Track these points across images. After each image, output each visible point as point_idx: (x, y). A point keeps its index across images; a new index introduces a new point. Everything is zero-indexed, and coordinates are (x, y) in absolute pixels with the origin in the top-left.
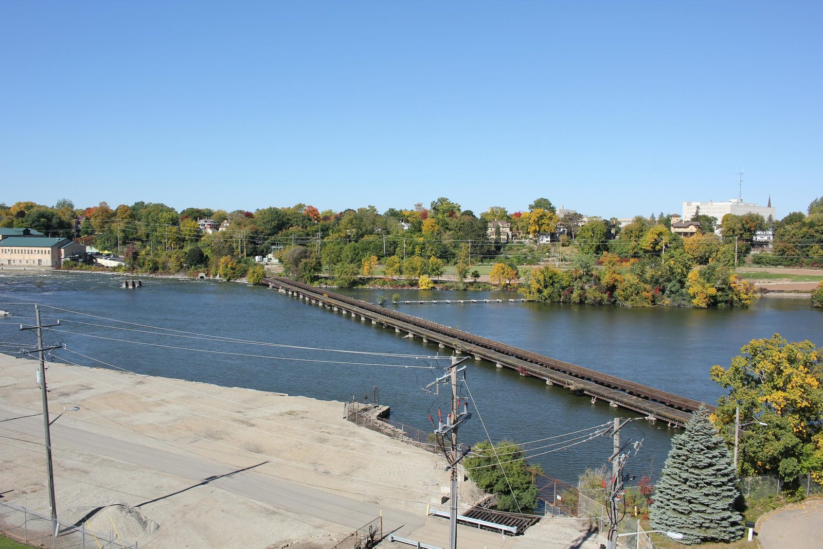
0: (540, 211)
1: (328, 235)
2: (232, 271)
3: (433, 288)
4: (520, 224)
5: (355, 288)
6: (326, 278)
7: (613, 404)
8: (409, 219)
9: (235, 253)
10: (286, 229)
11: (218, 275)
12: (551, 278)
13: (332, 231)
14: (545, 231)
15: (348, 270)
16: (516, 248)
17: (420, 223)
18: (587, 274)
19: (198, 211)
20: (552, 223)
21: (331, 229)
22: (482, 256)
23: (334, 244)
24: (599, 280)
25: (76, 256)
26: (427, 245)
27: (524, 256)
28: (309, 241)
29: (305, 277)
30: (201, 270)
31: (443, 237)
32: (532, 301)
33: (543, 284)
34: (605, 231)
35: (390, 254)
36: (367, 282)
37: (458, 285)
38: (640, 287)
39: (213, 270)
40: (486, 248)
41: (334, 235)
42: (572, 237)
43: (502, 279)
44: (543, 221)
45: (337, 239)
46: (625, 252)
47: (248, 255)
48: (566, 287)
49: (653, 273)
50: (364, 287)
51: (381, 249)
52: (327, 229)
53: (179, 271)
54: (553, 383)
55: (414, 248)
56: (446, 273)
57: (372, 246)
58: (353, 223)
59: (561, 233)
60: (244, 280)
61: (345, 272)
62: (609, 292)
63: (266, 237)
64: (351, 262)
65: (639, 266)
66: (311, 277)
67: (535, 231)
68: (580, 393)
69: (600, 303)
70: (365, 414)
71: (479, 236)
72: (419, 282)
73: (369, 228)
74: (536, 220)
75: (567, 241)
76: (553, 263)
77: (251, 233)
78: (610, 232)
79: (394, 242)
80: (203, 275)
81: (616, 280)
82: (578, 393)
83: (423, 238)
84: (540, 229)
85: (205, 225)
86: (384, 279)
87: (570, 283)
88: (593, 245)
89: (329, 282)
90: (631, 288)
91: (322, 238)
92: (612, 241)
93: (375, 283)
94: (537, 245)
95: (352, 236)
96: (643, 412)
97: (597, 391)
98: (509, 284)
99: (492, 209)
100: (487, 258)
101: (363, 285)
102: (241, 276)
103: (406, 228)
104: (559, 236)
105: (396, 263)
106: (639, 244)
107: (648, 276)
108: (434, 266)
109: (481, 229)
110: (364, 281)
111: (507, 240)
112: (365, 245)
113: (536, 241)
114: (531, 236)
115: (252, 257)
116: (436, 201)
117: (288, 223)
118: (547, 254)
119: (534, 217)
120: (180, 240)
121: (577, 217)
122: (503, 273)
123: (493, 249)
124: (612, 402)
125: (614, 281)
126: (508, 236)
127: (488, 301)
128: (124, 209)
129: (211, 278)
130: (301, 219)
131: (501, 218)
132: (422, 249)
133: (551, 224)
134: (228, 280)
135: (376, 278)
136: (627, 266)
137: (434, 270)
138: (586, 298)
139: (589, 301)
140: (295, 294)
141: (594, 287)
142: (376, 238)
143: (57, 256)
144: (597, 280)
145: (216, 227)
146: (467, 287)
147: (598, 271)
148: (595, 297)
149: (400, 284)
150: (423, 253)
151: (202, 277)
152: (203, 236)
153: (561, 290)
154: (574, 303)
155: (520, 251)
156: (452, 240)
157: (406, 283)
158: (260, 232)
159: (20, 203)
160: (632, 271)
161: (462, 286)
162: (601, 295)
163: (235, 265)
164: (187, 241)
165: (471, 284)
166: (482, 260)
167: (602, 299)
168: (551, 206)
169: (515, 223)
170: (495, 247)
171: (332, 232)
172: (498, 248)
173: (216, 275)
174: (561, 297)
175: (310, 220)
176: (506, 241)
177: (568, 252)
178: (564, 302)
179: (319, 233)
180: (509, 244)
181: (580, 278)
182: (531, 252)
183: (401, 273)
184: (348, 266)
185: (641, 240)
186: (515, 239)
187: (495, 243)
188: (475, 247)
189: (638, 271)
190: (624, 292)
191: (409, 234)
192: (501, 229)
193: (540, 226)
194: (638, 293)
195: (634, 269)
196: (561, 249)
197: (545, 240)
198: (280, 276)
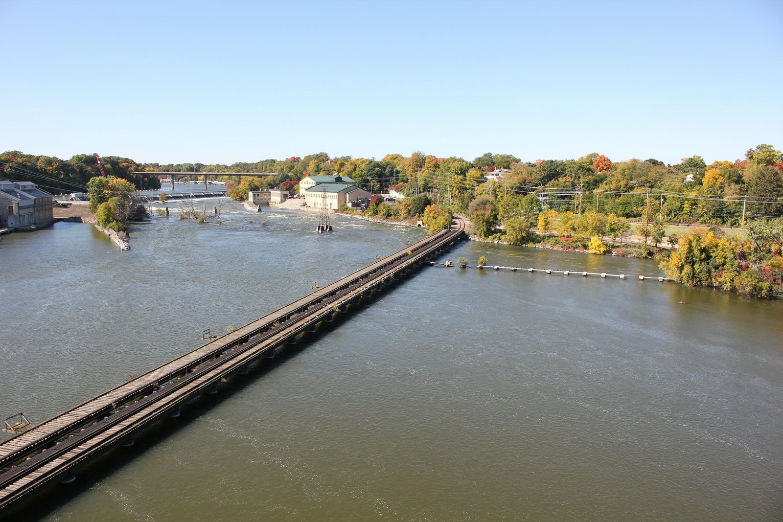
3: (607, 252)
5: (524, 246)
6: (501, 232)
10: (555, 180)
12: (703, 250)
17: (702, 175)
25: (360, 201)
31: (726, 192)
32: (673, 281)
33: (683, 259)
36: (542, 240)
50: (535, 246)
53: (406, 218)
55: (682, 204)
66: (486, 231)
72: (590, 243)
80: (420, 222)
86: (558, 238)
89: (504, 237)
93: (549, 242)
101: (535, 243)
103: (688, 180)
108: (613, 226)
120: (463, 188)
128: (432, 158)
135: (552, 236)
137: (612, 231)
143: (343, 200)
146: (651, 254)
150: (693, 210)
151: (419, 225)
157: (579, 244)
158: (528, 182)
159: (389, 155)
161: (643, 254)
174: (711, 280)
183: (574, 232)
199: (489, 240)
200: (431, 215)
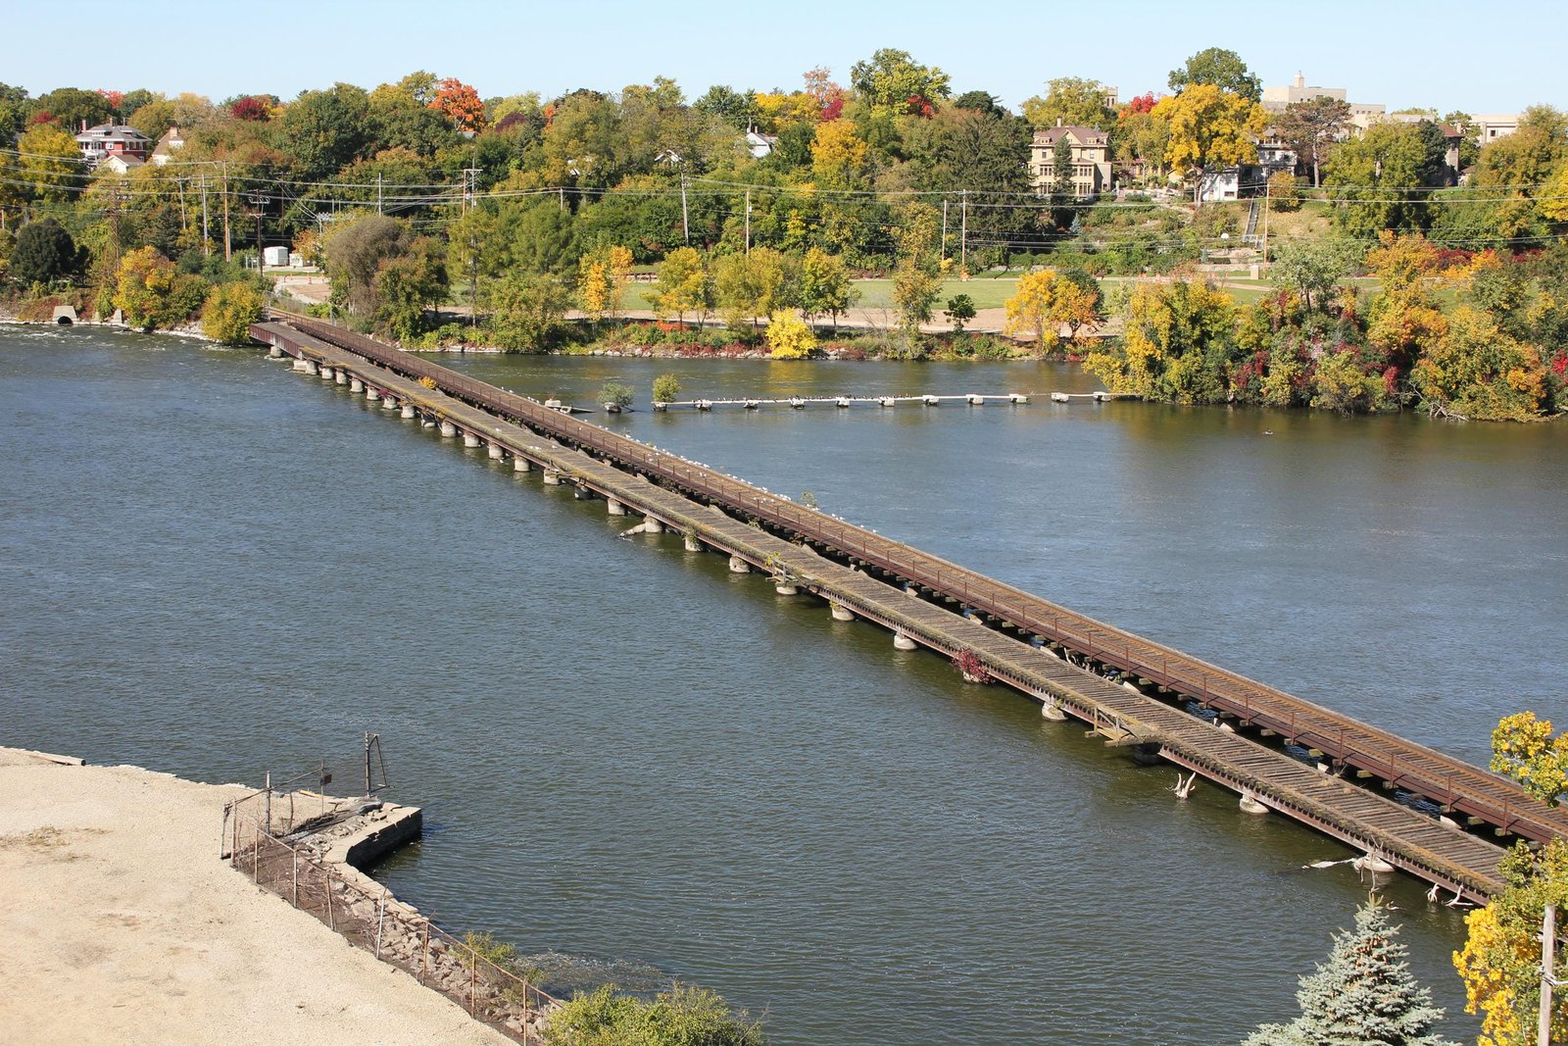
0: (1205, 92)
1: (506, 176)
2: (159, 300)
3: (815, 353)
4: (1141, 137)
5: (557, 353)
6: (465, 322)
7: (1252, 804)
8: (778, 120)
9: (181, 239)
10: (365, 158)
11: (118, 313)
12: (1195, 320)
13: (517, 162)
14: (1220, 158)
15: (530, 294)
16: (1123, 218)
17: (807, 136)
18: (1323, 309)
19: (90, 99)
20: (1245, 133)
21: (516, 156)
22: (1005, 244)
23: (521, 205)
24: (1363, 327)
26: (827, 207)
27: (1144, 244)
28: (440, 197)
29: (393, 319)
30: (64, 296)
31: (880, 181)
32: (1132, 399)
33: (1164, 342)
34: (1420, 158)
35: (703, 238)
36: (599, 334)
37: (897, 343)
38: (1502, 352)
39: (100, 298)
40: (1019, 216)
41: (523, 176)
42: (1312, 181)
43: (1045, 323)
44: (1214, 127)
45: (534, 189)
46: (1487, 231)
47: (236, 246)
48: (1249, 351)
49: (1551, 304)
50: (588, 350)
51: (675, 221)
52: (503, 158)
54: (1066, 714)
55: (782, 219)
56: (860, 301)
57: (644, 211)
58: (588, 135)
59: (1275, 167)
60: (196, 331)
61: (525, 301)
62: (1393, 370)
63: (299, 184)
64: (545, 268)
65: (1501, 280)
66: (412, 319)
67: (1185, 162)
68: (1145, 755)
69: (1359, 408)
70: (309, 840)
71: (999, 178)
72: (770, 333)
73: (637, 152)
74: (1192, 123)
75: (1294, 194)
76: (1242, 267)
77: (249, 172)
78: (1440, 161)
79: (718, 200)
80: (68, 311)
81: (1419, 330)
82: (1139, 755)
83: (812, 184)
84: (1203, 154)
85: (108, 146)
86: (650, 326)
87: (1259, 340)
88: (1378, 206)
89: (473, 334)
90: (1468, 354)
91: (485, 186)
92: (1442, 195)
93: (626, 337)
94: (1193, 208)
95: (582, 180)
96: (1346, 838)
97: (1200, 752)
98: (1069, 340)
99: (1055, 84)
100: (1024, 251)
101: (583, 342)
102: (188, 317)
103: (761, 151)
104: (1270, 173)
105: (693, 269)
106: (1535, 203)
107: (1531, 314)
108: (821, 281)
109: (1004, 153)
110: (587, 332)
111: (1096, 191)
112: (621, 209)
113: (1190, 194)
114: (1175, 177)
115: (252, 250)
116: (869, 62)
117: (372, 138)
118: (1225, 236)
119: (1186, 114)
120: (17, 194)
121: (1329, 110)
122: (1050, 305)
123: (1046, 219)
124: (1247, 794)
125: (1413, 332)
126: (1098, 176)
127: (978, 398)
129: (96, 320)
130: (416, 123)
131: (1084, 115)
132: (808, 221)
133: (1242, 135)
134: (149, 330)
135: (627, 322)
136: (1463, 277)
137: (820, 295)
138: (1313, 392)
139: (1323, 399)
140: (340, 378)
141: (1344, 354)
142: (658, 186)
144: (1355, 328)
145: (140, 151)
146: (929, 349)
147: (1361, 297)
148: (1343, 387)
149: (708, 339)
150: (812, 235)
151: (65, 321)
152: (93, 181)
153: (1228, 363)
154: (1273, 405)
155: (1136, 227)
156: (909, 192)
157: (725, 336)
158: (280, 169)
160: (1478, 295)
161: (910, 347)
162: (1362, 378)
163: (170, 281)
164: (41, 197)
165: (944, 338)
166: (1007, 257)
167: (1366, 395)
168: (1245, 75)
169: (1125, 133)
170: (1054, 213)
171: (519, 167)
172: (1064, 218)
173: (112, 312)
174: (1227, 386)
175: (448, 127)
176: (1091, 195)
177: (1295, 231)
178: (1239, 404)
179: (472, 171)
180: (1099, 204)
181: (1298, 320)
182: (1172, 229)
183: (711, 303)
184: (536, 279)
185: (1544, 187)
186: (1121, 187)
187: (1054, 200)
188: (985, 214)
189: (1499, 296)
190: (1444, 368)
191: (766, 171)
192: (1076, 154)
193: (1204, 143)
194: (1495, 372)
195: (1482, 290)
196: (1269, 219)
197: (1222, 190)
198: (316, 314)
199: (430, 343)
200: (148, 283)
